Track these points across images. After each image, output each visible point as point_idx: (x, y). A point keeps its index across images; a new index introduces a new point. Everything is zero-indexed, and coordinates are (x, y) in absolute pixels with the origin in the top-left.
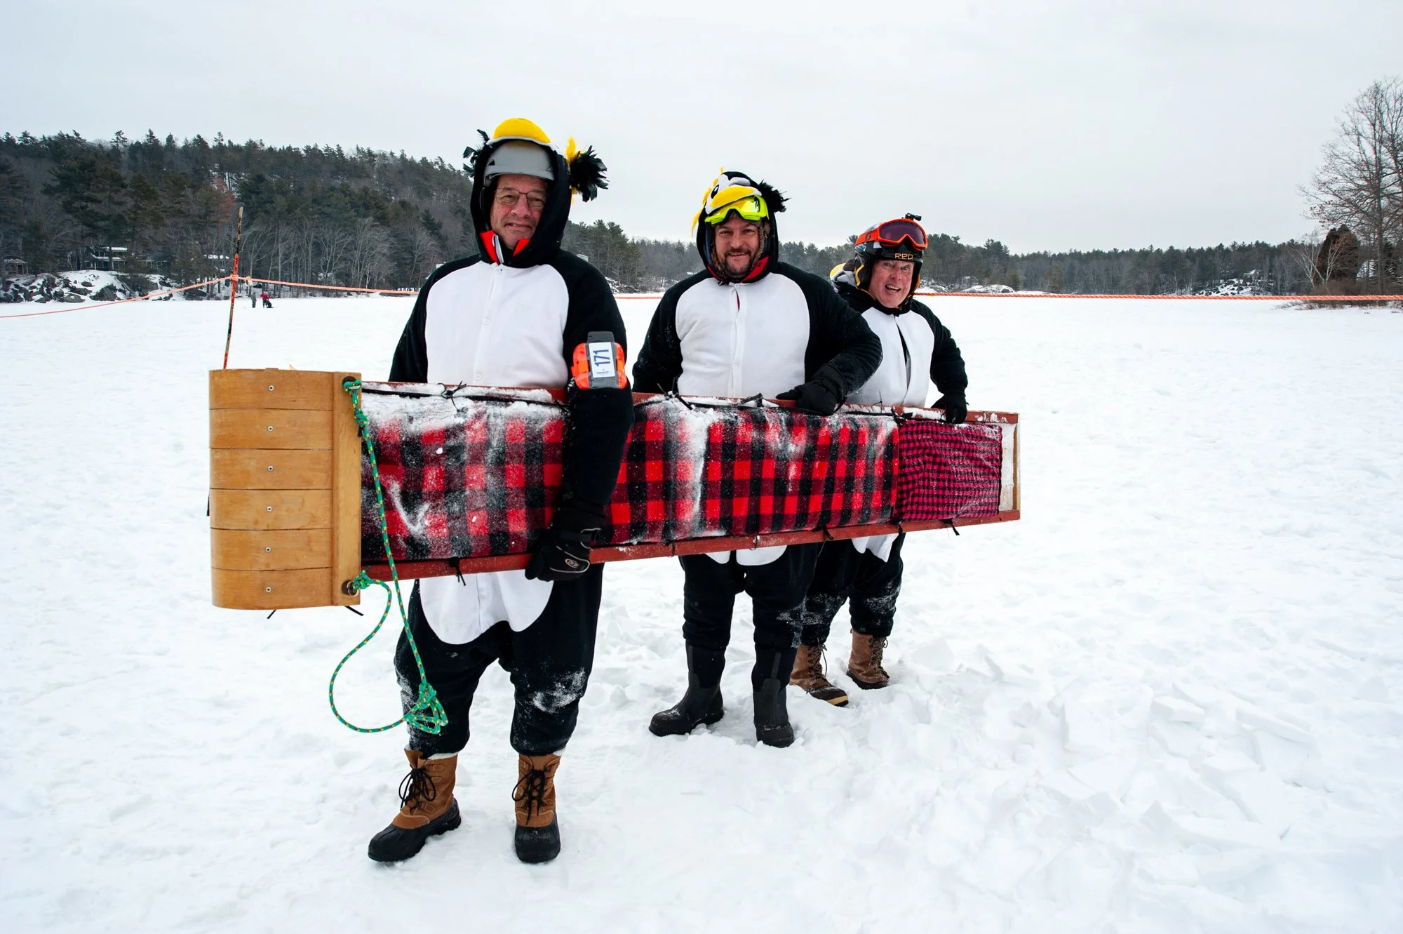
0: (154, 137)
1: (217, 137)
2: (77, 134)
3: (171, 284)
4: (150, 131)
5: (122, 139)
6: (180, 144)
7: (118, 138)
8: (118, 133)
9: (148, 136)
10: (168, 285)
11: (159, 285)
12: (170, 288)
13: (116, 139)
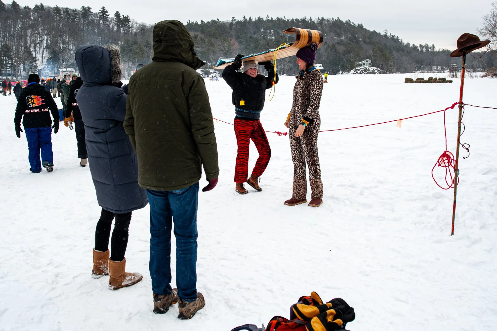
0: (245, 18)
1: (267, 17)
2: (218, 20)
3: (217, 72)
4: (244, 16)
5: (234, 20)
6: (253, 20)
7: (233, 20)
8: (233, 18)
9: (243, 18)
10: (216, 73)
11: (213, 73)
12: (216, 74)
13: (232, 20)
